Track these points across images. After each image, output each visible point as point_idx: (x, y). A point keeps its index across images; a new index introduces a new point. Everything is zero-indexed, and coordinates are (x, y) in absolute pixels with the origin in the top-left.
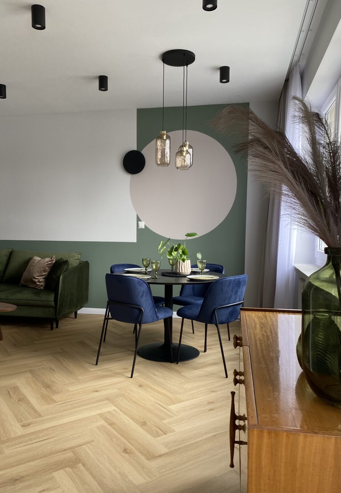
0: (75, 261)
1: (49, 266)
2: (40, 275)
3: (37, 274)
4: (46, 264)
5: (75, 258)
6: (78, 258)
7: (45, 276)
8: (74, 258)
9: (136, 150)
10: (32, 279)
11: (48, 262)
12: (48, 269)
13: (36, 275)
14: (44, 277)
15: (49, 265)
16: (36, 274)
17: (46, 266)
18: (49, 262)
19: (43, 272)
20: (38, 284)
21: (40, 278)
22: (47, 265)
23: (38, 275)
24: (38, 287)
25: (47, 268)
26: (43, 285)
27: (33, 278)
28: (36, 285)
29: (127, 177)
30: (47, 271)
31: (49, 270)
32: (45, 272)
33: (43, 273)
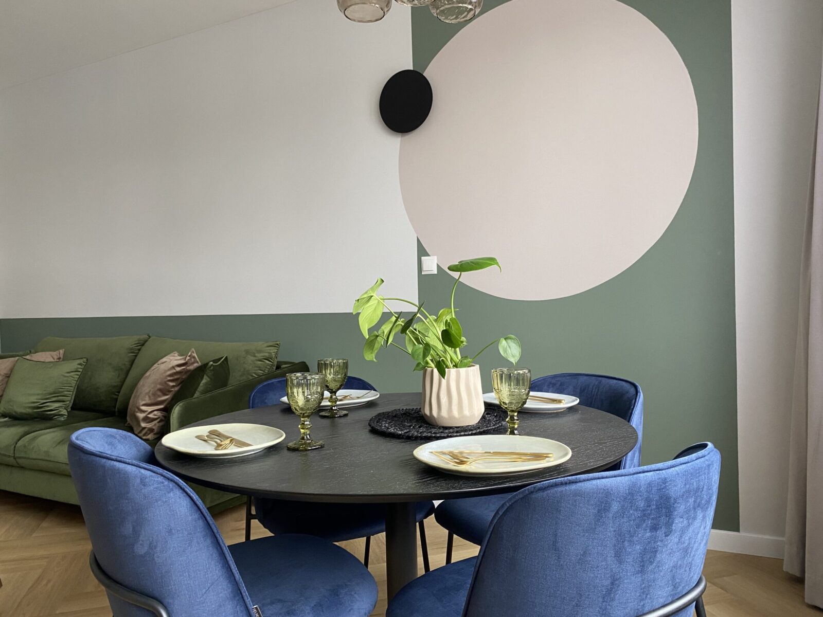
0: (260, 362)
1: (177, 379)
2: (153, 401)
3: (145, 400)
4: (169, 373)
5: (259, 356)
6: (267, 355)
7: (165, 404)
8: (256, 355)
9: (412, 69)
10: (135, 411)
11: (173, 368)
12: (173, 386)
13: (144, 402)
14: (162, 407)
15: (176, 377)
16: (143, 400)
17: (169, 378)
18: (178, 369)
19: (159, 393)
20: (143, 425)
21: (150, 410)
22: (170, 375)
23: (147, 401)
24: (144, 432)
25: (171, 384)
26: (154, 428)
27: (137, 410)
28: (141, 429)
29: (393, 143)
30: (170, 391)
31: (176, 389)
32: (167, 395)
33: (159, 396)
